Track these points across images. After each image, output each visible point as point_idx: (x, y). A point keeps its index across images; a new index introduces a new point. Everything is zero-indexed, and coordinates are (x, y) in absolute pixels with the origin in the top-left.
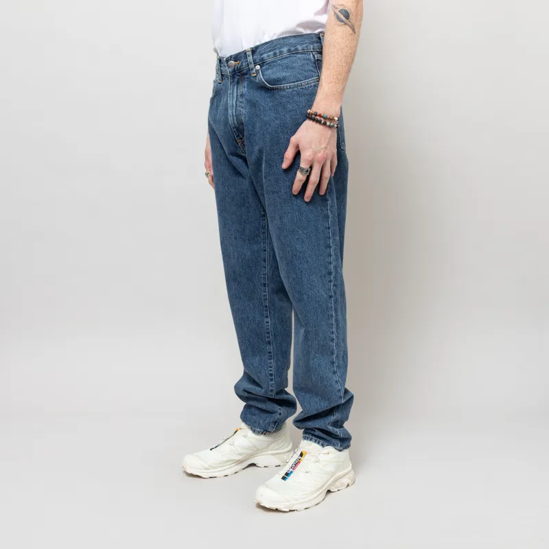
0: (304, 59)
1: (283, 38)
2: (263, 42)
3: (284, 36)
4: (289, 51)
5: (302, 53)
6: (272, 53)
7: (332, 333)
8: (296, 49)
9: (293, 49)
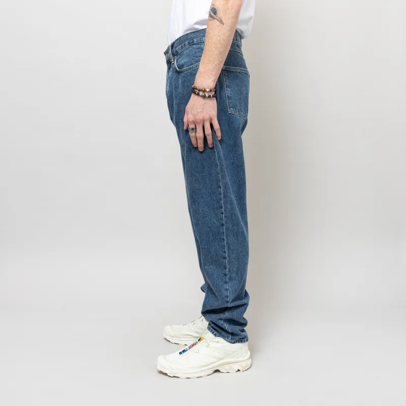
0: (197, 49)
1: (187, 34)
2: (177, 38)
3: (187, 33)
4: (189, 43)
5: (196, 44)
6: (180, 46)
7: (225, 252)
8: (193, 42)
9: (191, 42)
